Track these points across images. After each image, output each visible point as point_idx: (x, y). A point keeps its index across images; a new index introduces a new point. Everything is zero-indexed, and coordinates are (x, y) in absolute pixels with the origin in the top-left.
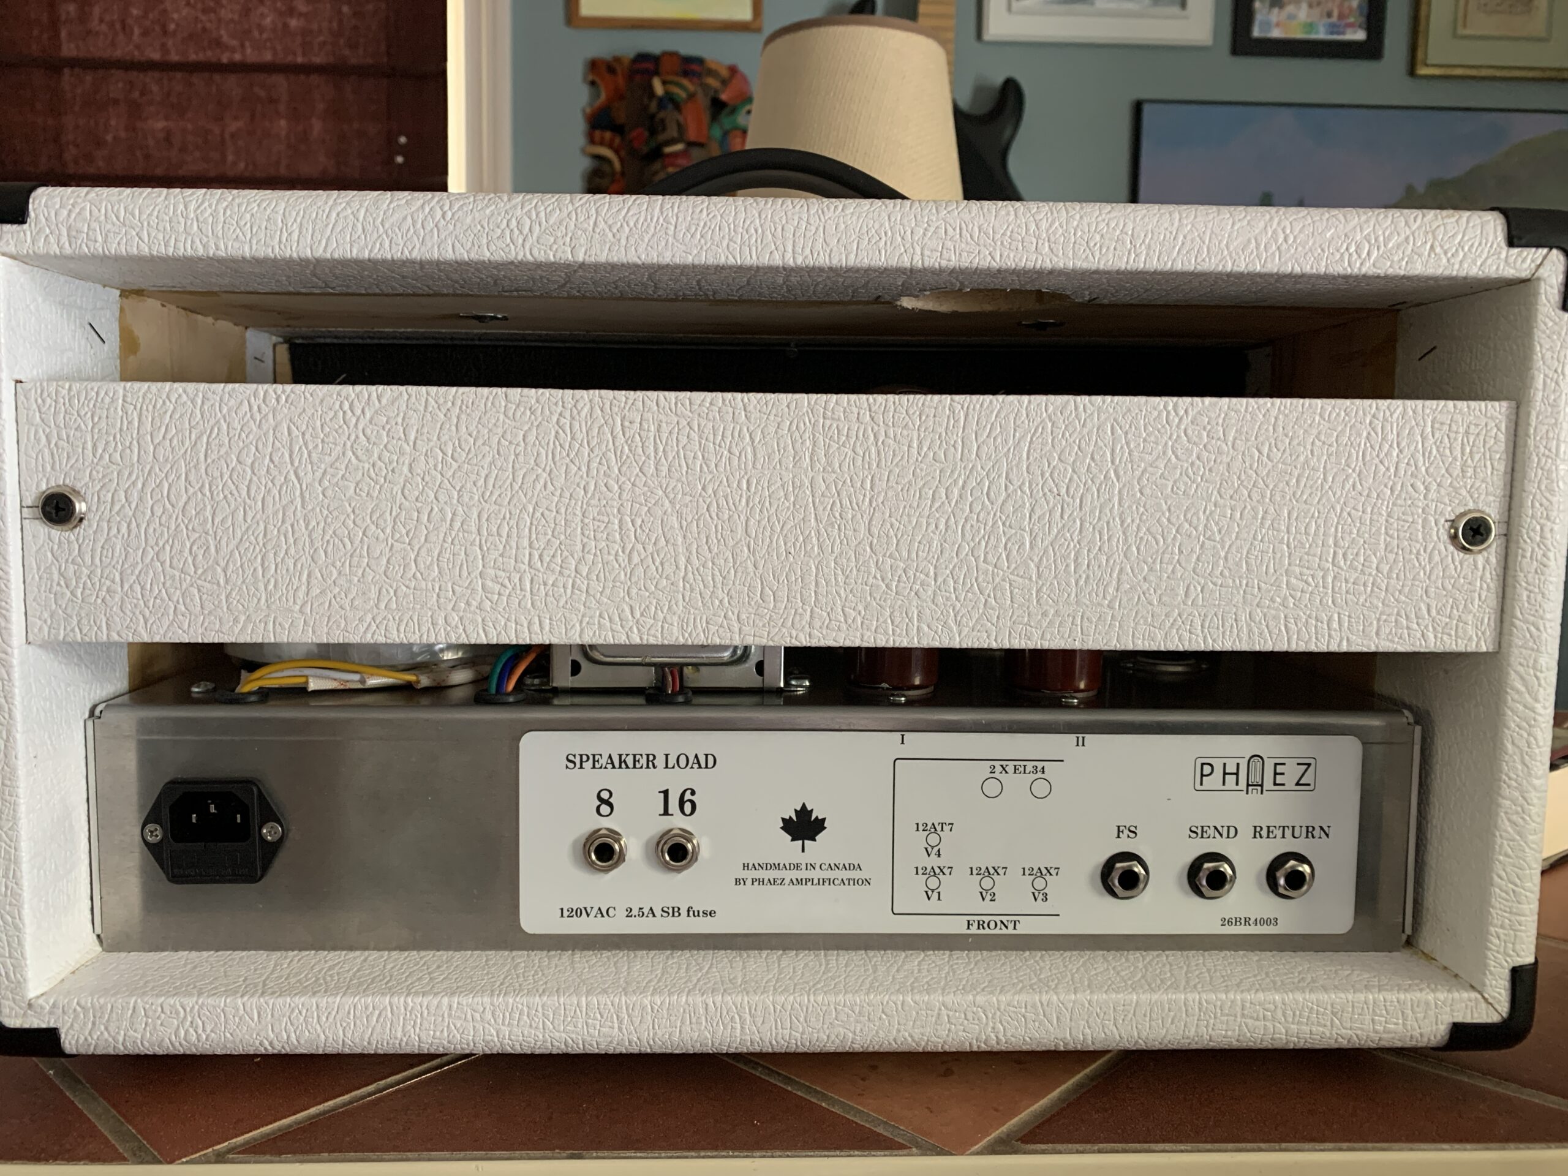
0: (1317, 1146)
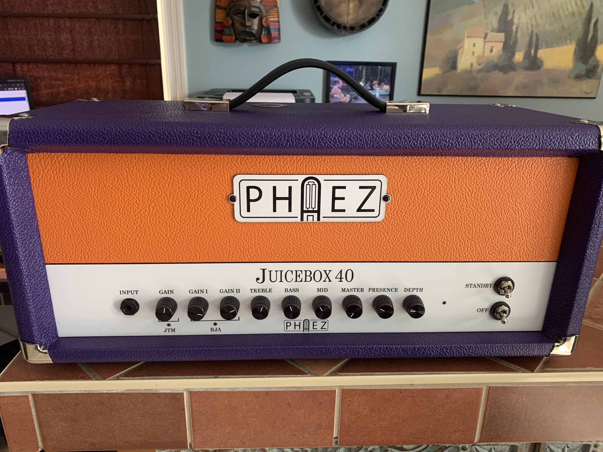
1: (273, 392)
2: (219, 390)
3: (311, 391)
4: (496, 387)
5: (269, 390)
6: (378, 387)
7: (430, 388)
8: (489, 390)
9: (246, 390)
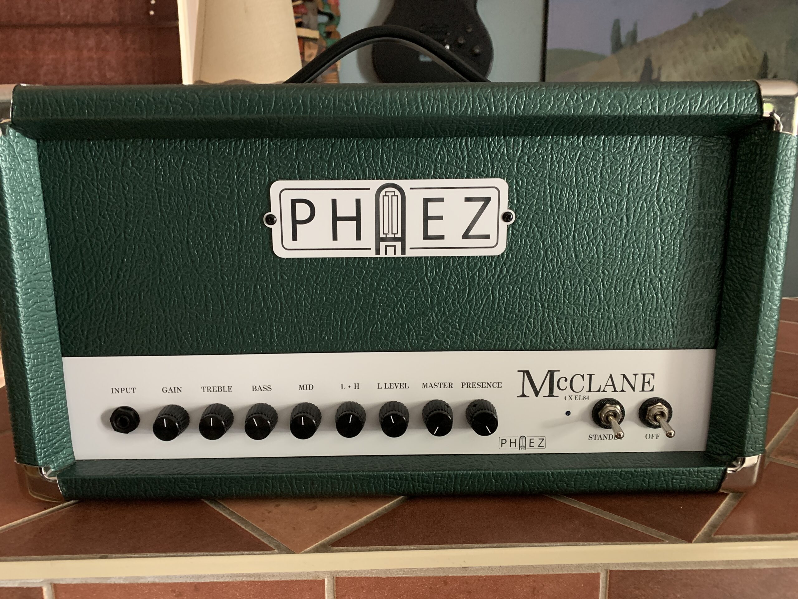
0: (481, 545)
1: (208, 583)
2: (109, 582)
3: (277, 581)
4: (624, 571)
5: (200, 580)
6: (401, 573)
7: (500, 574)
8: (610, 577)
9: (157, 581)
